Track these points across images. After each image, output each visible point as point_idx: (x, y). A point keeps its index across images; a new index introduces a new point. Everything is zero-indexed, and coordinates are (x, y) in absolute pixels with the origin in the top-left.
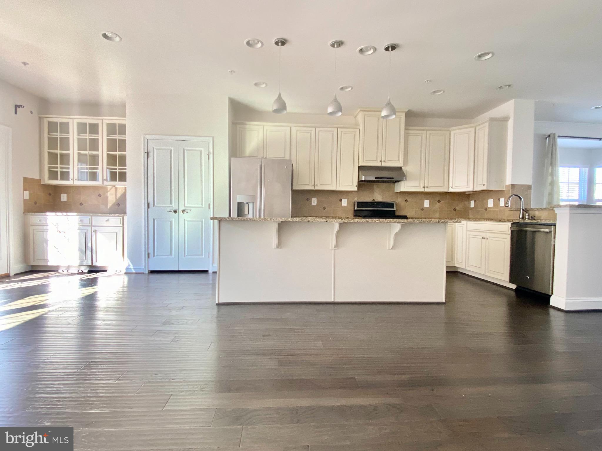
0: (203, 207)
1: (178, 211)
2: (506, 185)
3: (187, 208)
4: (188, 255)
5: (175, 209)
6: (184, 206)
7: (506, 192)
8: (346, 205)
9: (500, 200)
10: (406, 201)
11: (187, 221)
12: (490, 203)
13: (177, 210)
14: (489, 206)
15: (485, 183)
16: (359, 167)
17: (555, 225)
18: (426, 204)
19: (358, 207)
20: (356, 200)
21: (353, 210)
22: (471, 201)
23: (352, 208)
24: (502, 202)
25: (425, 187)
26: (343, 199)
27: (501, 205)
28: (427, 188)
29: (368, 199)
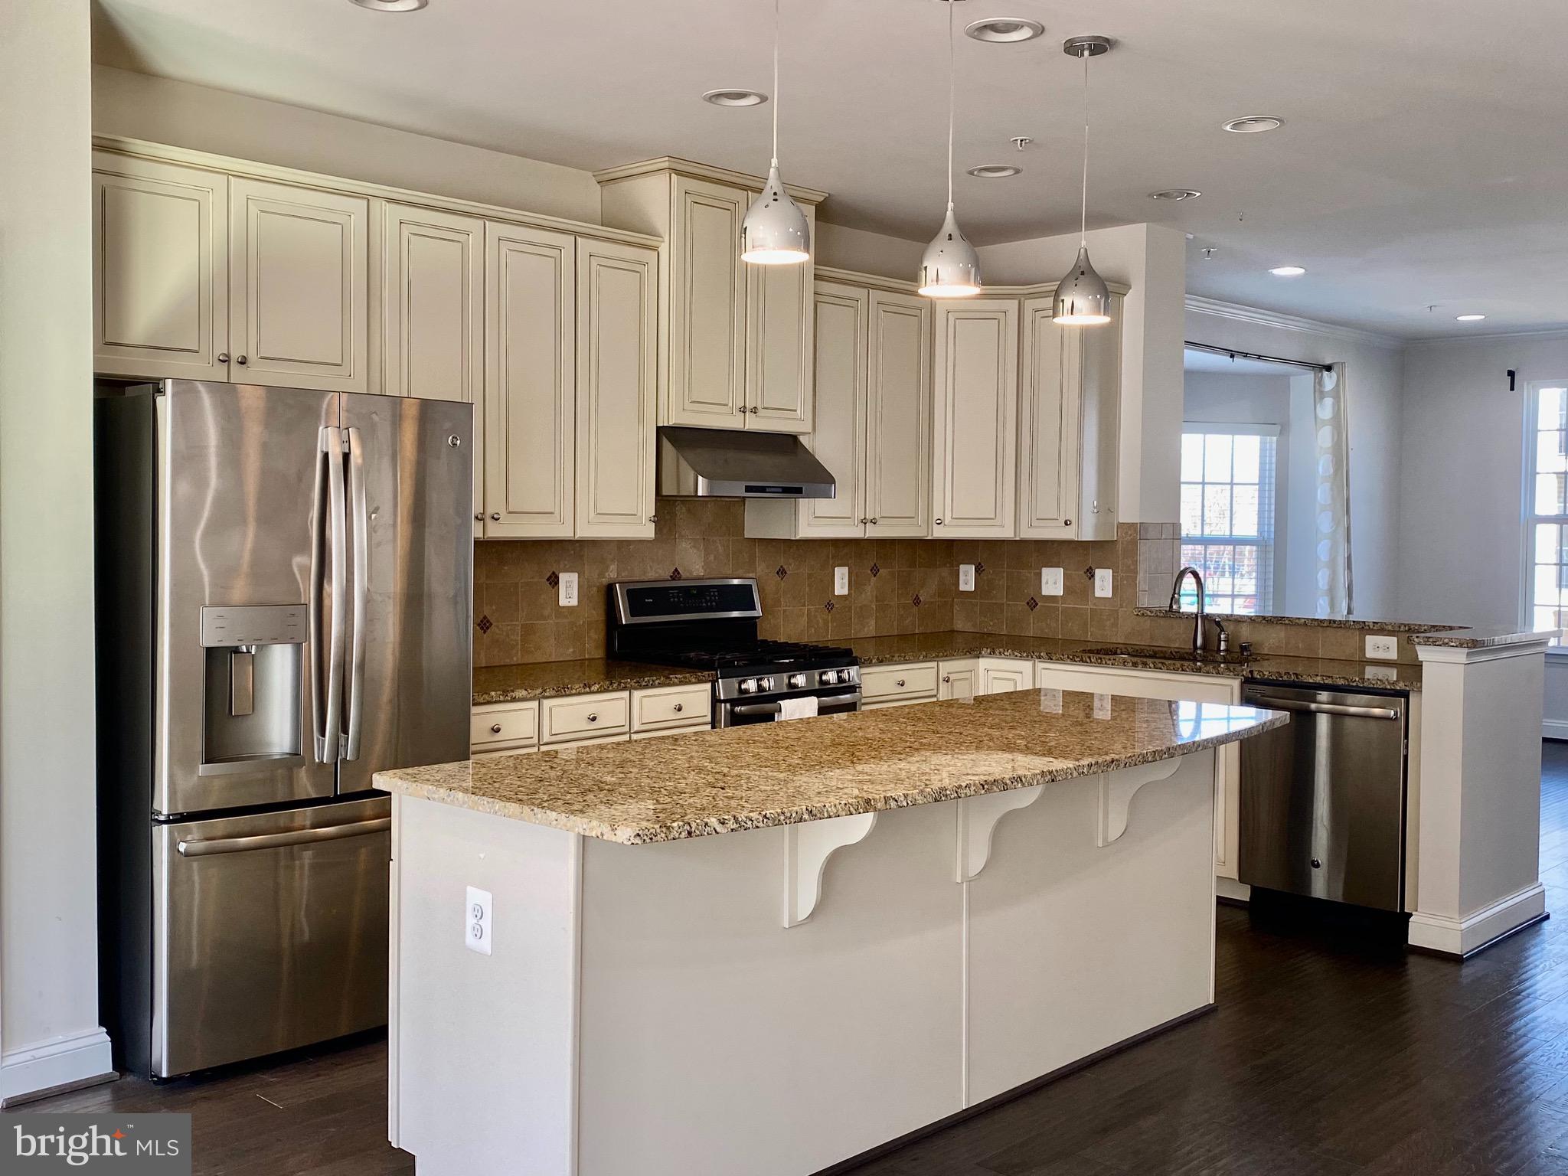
2: (1120, 525)
7: (1119, 547)
8: (574, 602)
9: (1093, 576)
10: (782, 572)
12: (1052, 582)
14: (1044, 593)
15: (1073, 518)
16: (661, 431)
17: (1405, 695)
18: (841, 584)
19: (634, 610)
20: (612, 574)
21: (602, 627)
22: (963, 568)
23: (598, 615)
24: (1103, 583)
25: (864, 522)
26: (561, 576)
27: (1098, 593)
28: (874, 522)
29: (654, 572)
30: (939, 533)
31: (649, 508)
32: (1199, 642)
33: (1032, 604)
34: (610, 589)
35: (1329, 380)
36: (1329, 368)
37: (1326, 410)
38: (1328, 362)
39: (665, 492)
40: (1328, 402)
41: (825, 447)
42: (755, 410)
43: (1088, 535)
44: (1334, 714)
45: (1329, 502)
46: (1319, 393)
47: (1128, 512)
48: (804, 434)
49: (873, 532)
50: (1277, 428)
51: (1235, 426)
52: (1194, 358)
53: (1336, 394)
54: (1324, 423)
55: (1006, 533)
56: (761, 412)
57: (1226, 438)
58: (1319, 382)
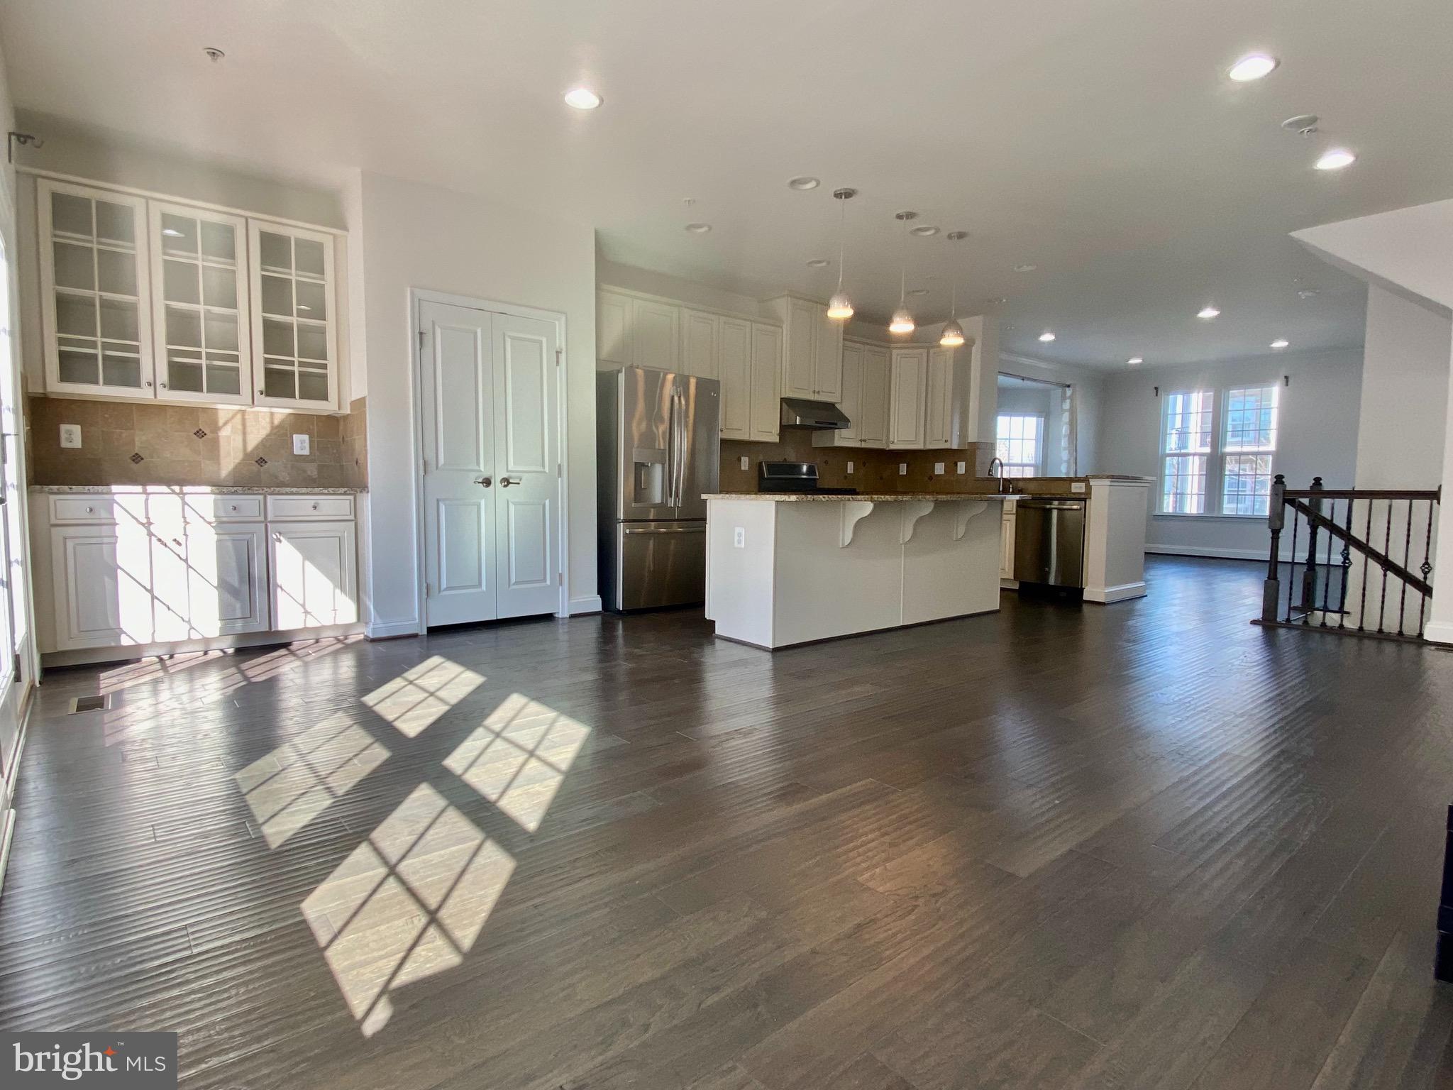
0: (545, 472)
1: (493, 481)
2: (969, 443)
3: (513, 474)
4: (516, 583)
5: (486, 475)
6: (508, 471)
7: (968, 452)
8: (747, 468)
9: (957, 465)
10: (826, 462)
11: (515, 505)
12: (940, 468)
13: (491, 477)
14: (936, 473)
15: (949, 439)
16: (782, 400)
17: (1085, 500)
18: (850, 467)
19: (769, 472)
20: (761, 458)
21: (757, 478)
22: (901, 465)
23: (756, 474)
24: (961, 468)
25: (861, 441)
26: (742, 458)
27: (959, 472)
28: (865, 441)
29: (777, 459)
30: (892, 447)
31: (776, 430)
32: (1001, 489)
33: (931, 478)
34: (761, 463)
35: (1069, 392)
36: (1069, 386)
37: (1067, 405)
38: (1068, 383)
39: (783, 424)
40: (1068, 401)
41: (845, 409)
42: (818, 392)
43: (955, 447)
44: (1059, 509)
45: (1067, 445)
46: (1064, 398)
47: (972, 437)
48: (837, 403)
49: (864, 445)
50: (1044, 414)
51: (1025, 413)
52: (1003, 380)
53: (1071, 398)
54: (1066, 411)
55: (920, 447)
56: (821, 393)
57: (1021, 418)
58: (1064, 393)
